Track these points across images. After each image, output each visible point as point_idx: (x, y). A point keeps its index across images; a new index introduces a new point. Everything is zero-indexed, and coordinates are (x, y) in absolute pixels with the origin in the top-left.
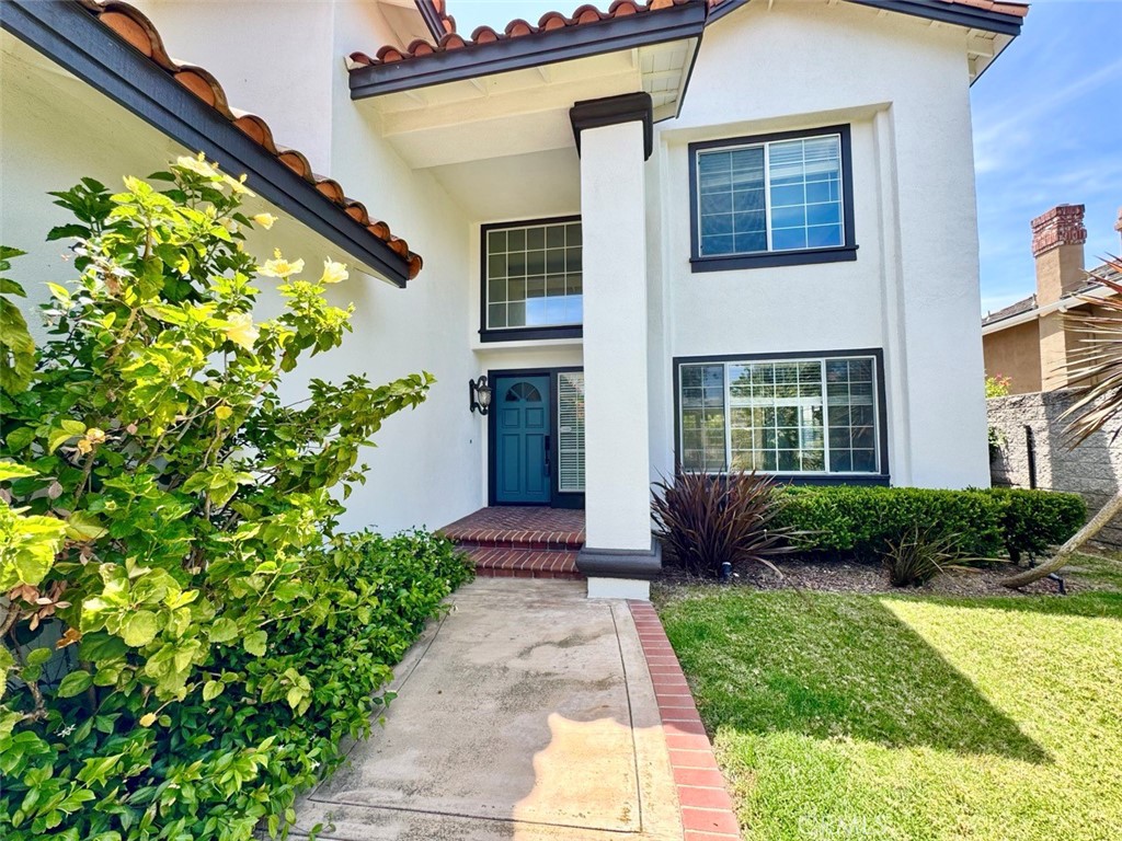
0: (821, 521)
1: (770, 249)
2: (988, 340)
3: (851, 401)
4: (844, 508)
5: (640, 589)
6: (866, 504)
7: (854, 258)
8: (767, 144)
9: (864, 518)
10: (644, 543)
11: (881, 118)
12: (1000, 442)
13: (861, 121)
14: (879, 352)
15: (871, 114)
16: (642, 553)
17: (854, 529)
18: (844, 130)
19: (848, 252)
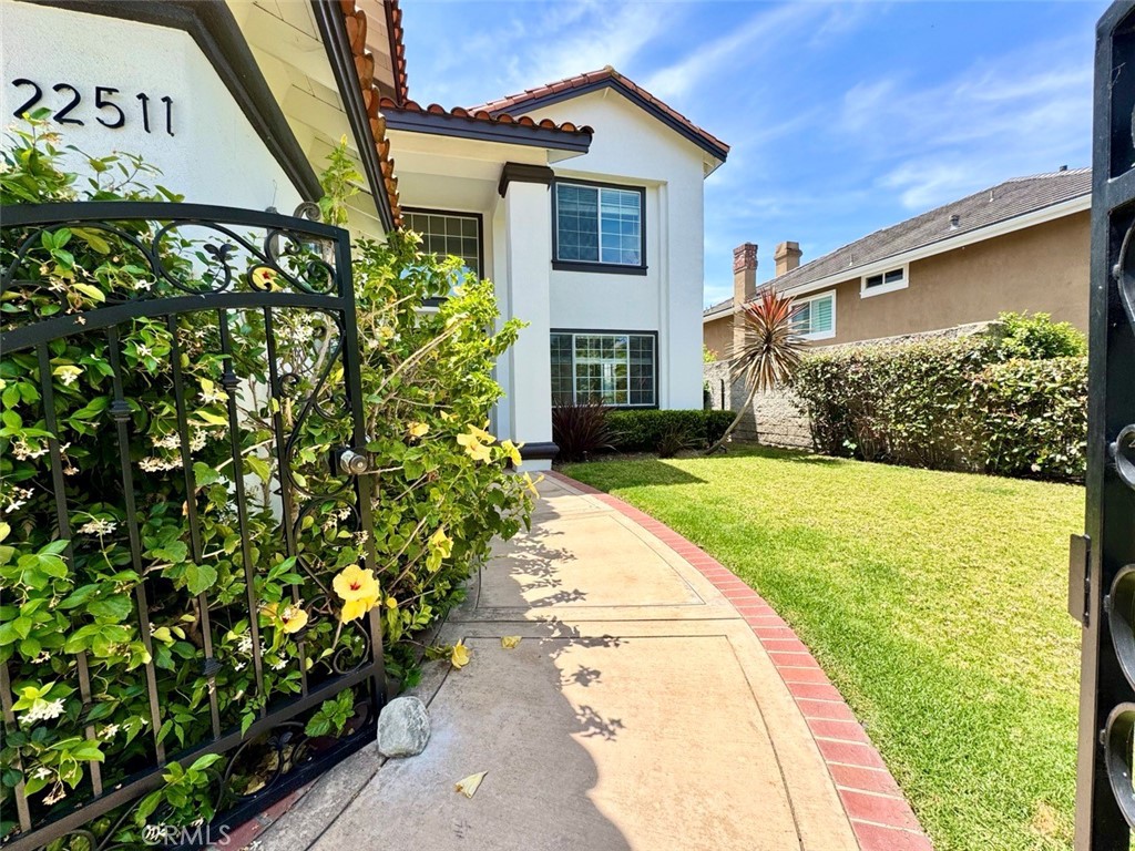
0: (629, 428)
1: (601, 261)
2: (707, 325)
3: (641, 362)
4: (641, 420)
5: (547, 464)
6: (650, 417)
7: (645, 274)
8: (599, 189)
9: (649, 425)
10: (549, 438)
11: (662, 188)
12: (710, 390)
13: (652, 187)
14: (656, 333)
15: (657, 185)
16: (548, 444)
17: (644, 431)
18: (642, 190)
19: (641, 270)
